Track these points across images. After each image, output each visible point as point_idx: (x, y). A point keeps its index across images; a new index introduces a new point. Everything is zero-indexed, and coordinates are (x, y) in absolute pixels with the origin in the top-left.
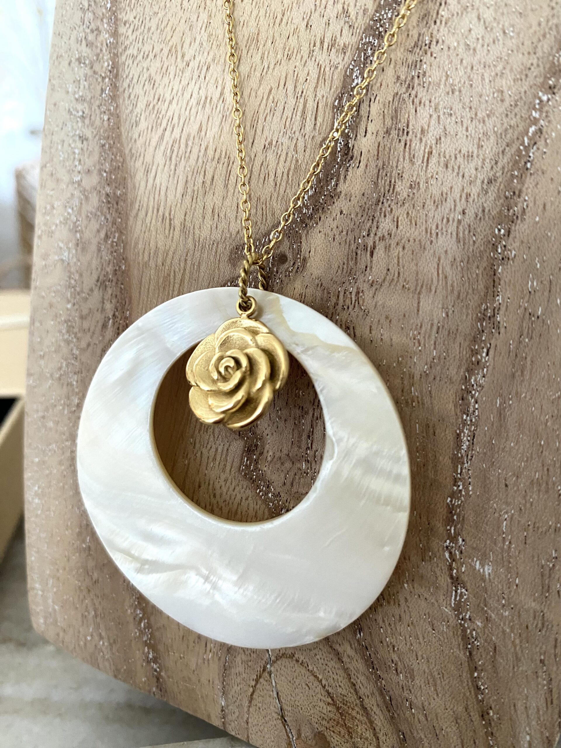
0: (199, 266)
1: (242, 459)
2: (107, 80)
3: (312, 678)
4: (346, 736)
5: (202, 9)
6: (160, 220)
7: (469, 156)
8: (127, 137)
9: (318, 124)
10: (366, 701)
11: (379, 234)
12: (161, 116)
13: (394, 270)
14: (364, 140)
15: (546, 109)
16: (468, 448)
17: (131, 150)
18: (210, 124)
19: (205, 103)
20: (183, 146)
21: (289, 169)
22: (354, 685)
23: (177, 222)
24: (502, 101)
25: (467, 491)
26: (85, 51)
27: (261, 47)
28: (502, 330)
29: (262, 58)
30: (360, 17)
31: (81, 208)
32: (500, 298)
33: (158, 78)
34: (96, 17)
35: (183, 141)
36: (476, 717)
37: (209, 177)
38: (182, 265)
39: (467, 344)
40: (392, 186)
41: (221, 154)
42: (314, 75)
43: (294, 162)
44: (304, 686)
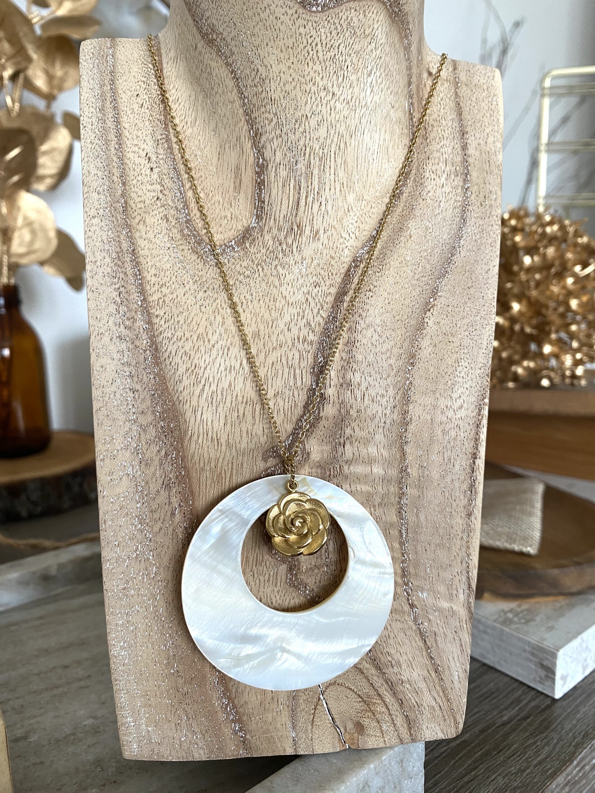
0: (242, 465)
1: (287, 575)
2: (148, 352)
3: (348, 691)
4: (372, 717)
5: (216, 314)
6: (210, 440)
7: (383, 396)
8: (173, 390)
9: (304, 382)
10: (379, 690)
11: (346, 436)
12: (199, 377)
13: (356, 454)
14: (330, 390)
15: (411, 373)
16: (406, 536)
17: (178, 397)
18: (236, 382)
19: (230, 369)
20: (219, 395)
21: (291, 406)
22: (372, 684)
23: (223, 441)
24: (393, 369)
25: (409, 557)
26: (125, 332)
27: (262, 339)
28: (411, 476)
29: (264, 345)
30: (317, 327)
31: (139, 437)
32: (407, 461)
33: (193, 354)
34: (130, 310)
35: (219, 392)
36: (433, 674)
37: (241, 412)
38: (230, 465)
39: (397, 485)
40: (348, 412)
41: (247, 399)
42: (297, 356)
43: (293, 402)
44: (344, 698)
